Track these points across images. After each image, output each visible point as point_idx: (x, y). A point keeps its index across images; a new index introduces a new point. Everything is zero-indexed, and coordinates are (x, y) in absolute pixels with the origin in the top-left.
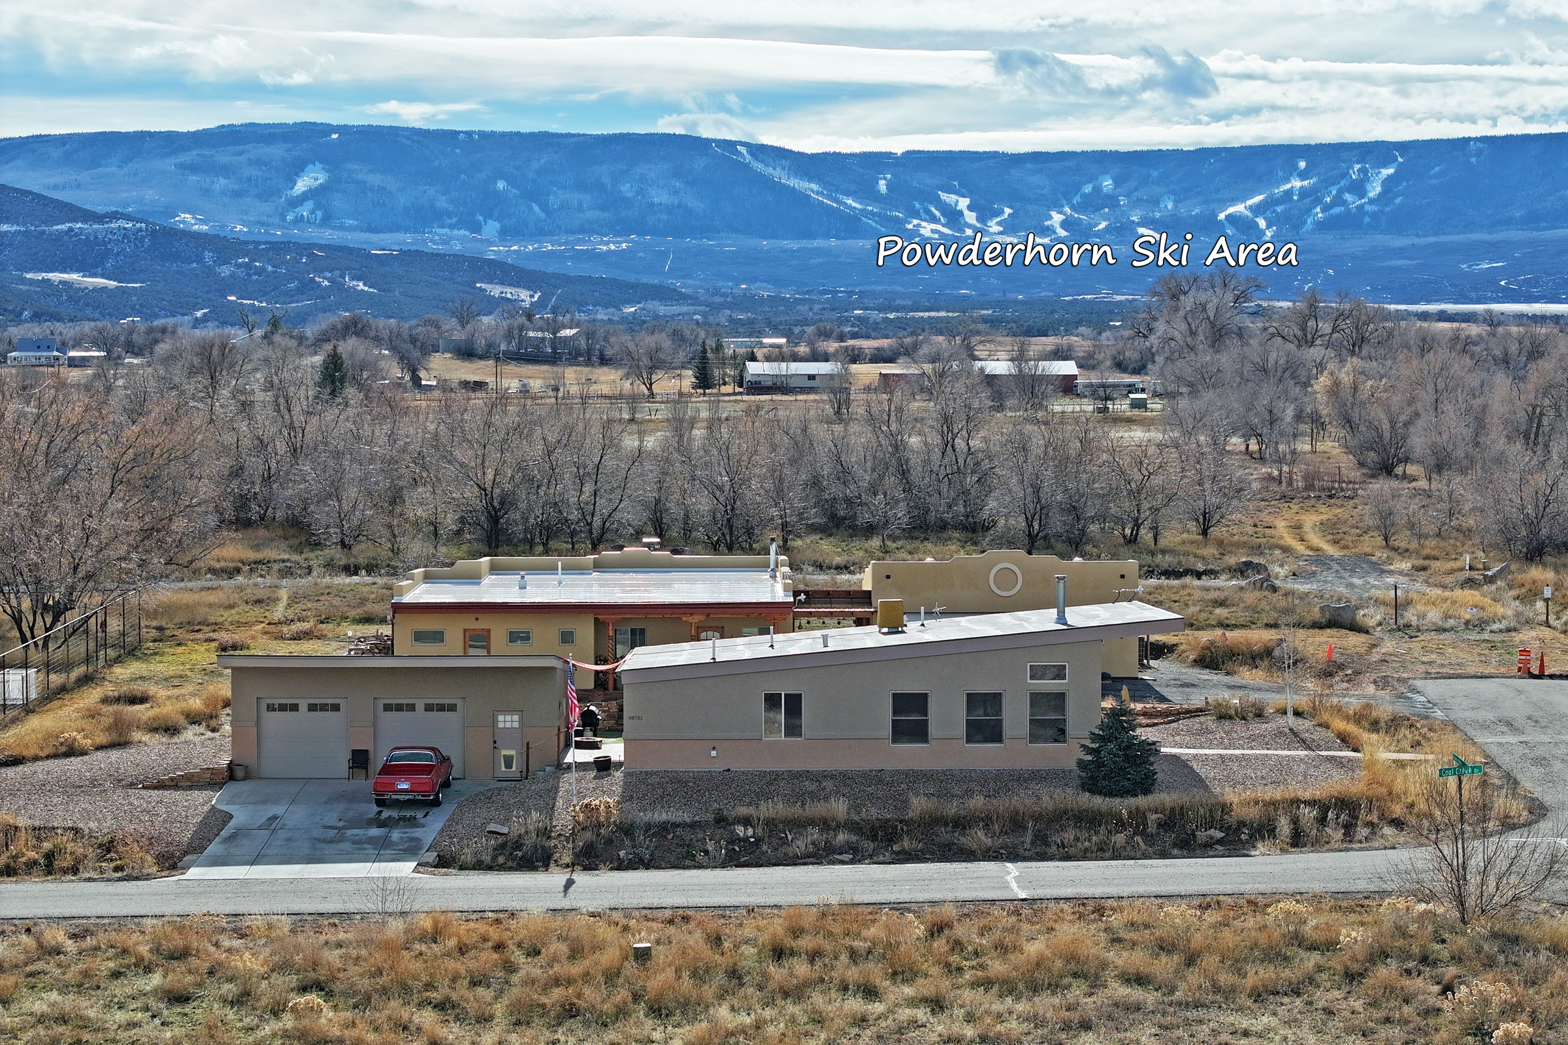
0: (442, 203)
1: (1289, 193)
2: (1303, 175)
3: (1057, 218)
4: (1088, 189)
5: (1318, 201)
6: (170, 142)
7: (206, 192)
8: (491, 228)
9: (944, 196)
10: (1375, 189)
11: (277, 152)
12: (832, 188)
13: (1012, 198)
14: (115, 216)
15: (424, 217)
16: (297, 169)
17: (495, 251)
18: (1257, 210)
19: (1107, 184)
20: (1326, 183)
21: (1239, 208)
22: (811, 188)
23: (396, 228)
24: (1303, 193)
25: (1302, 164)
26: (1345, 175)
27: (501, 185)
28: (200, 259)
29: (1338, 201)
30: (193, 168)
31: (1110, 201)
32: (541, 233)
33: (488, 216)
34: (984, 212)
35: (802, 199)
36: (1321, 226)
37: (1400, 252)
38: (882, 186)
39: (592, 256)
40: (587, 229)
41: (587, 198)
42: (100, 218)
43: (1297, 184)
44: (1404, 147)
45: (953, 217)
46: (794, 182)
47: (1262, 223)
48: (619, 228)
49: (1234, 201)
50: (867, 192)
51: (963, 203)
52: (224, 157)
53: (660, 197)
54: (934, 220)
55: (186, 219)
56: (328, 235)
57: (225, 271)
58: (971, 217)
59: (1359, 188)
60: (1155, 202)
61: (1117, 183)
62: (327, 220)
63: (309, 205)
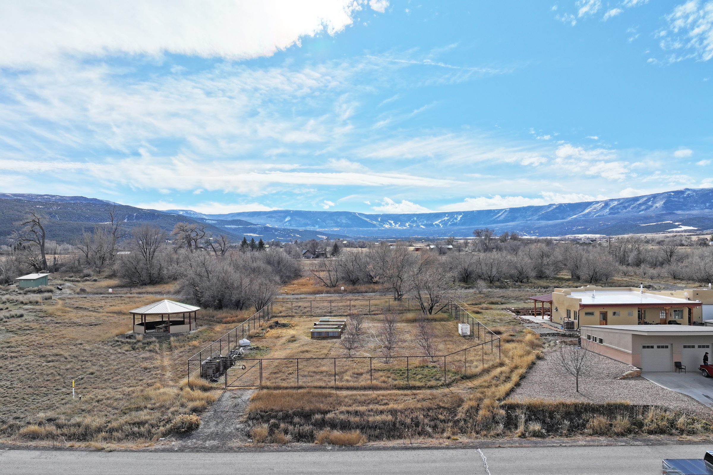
0: (309, 222)
1: (445, 220)
2: (447, 217)
3: (407, 224)
4: (412, 219)
5: (450, 221)
6: (265, 213)
7: (271, 221)
8: (317, 226)
9: (389, 221)
10: (459, 219)
11: (282, 214)
12: (371, 220)
13: (400, 221)
14: (258, 225)
15: (306, 225)
16: (286, 217)
17: (318, 230)
18: (440, 222)
19: (415, 219)
20: (451, 218)
21: (437, 222)
22: (368, 220)
23: (302, 227)
24: (447, 220)
25: (447, 215)
26: (454, 217)
27: (318, 220)
28: (272, 231)
29: (453, 221)
30: (269, 217)
31: (416, 221)
32: (325, 227)
33: (316, 225)
34: (396, 223)
35: (367, 222)
36: (450, 225)
37: (464, 229)
38: (379, 220)
39: (333, 231)
40: (332, 227)
41: (332, 222)
42: (256, 225)
43: (446, 218)
44: (463, 212)
45: (391, 224)
46: (365, 219)
47: (440, 225)
48: (338, 226)
49: (436, 221)
50: (377, 220)
51: (392, 222)
52: (274, 215)
53: (344, 221)
54: (388, 225)
55: (268, 225)
56: (291, 228)
57: (276, 233)
58: (393, 224)
59: (456, 219)
60: (423, 221)
61: (417, 219)
62: (291, 225)
63: (288, 223)
